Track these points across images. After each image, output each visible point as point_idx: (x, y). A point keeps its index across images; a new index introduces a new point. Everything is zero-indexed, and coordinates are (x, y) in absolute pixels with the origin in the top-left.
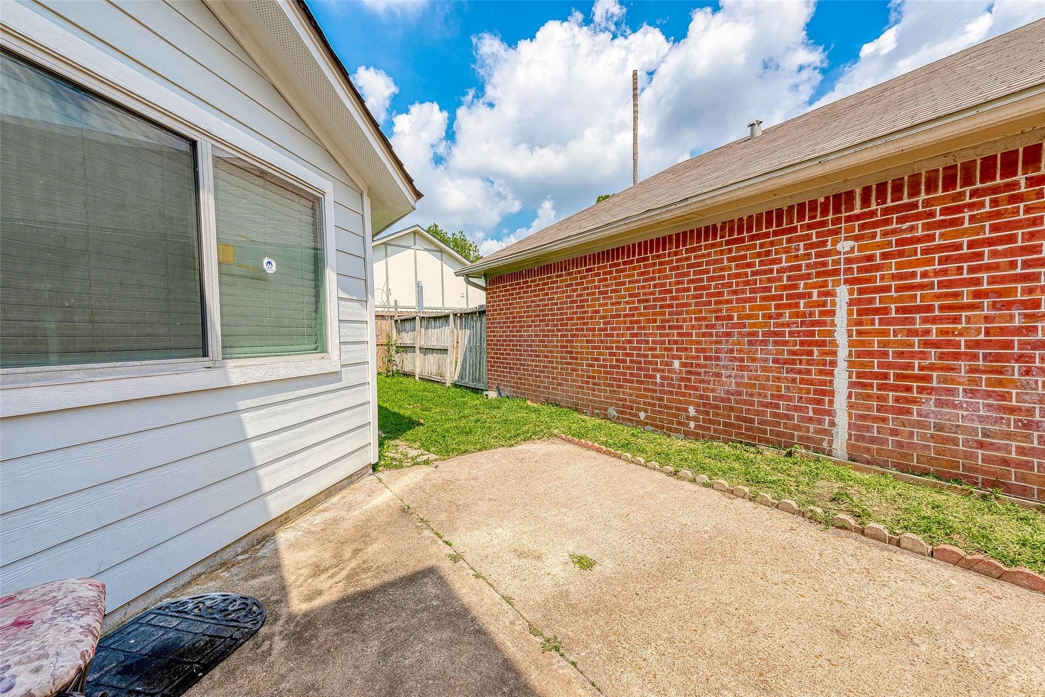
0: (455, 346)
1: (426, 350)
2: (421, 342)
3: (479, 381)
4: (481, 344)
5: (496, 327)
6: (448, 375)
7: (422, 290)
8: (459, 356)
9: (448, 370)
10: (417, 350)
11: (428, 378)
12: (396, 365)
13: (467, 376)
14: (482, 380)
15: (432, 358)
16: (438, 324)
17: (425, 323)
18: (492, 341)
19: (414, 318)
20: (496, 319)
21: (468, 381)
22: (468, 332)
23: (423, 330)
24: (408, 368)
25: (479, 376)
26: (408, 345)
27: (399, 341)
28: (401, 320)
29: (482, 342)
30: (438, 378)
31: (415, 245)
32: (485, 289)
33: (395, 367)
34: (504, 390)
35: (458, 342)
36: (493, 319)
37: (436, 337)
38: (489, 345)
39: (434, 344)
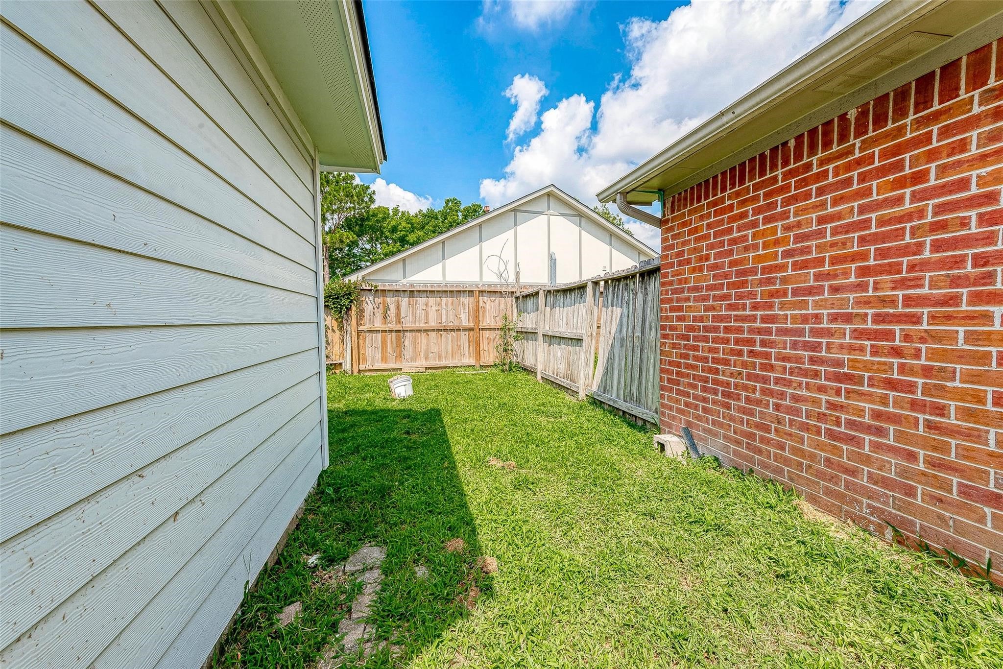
0: (594, 334)
1: (552, 339)
2: (545, 327)
3: (638, 401)
4: (643, 332)
5: (687, 299)
6: (582, 382)
7: (555, 263)
8: (601, 351)
9: (582, 372)
10: (540, 338)
11: (552, 380)
12: (516, 355)
13: (615, 388)
14: (643, 400)
15: (560, 350)
16: (568, 300)
17: (550, 299)
18: (672, 328)
19: (537, 293)
20: (686, 281)
21: (614, 397)
22: (618, 311)
23: (548, 309)
24: (529, 362)
25: (639, 392)
26: (529, 331)
27: (520, 325)
28: (523, 297)
29: (647, 330)
30: (566, 383)
31: (549, 209)
32: (660, 223)
33: (515, 358)
34: (702, 439)
35: (599, 327)
36: (680, 282)
37: (565, 320)
38: (665, 336)
39: (562, 329)
